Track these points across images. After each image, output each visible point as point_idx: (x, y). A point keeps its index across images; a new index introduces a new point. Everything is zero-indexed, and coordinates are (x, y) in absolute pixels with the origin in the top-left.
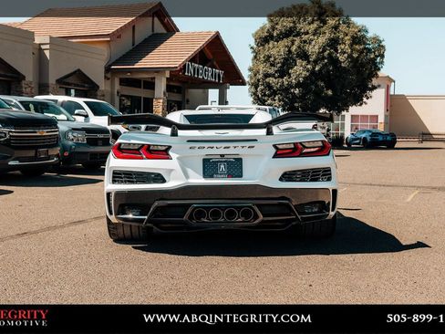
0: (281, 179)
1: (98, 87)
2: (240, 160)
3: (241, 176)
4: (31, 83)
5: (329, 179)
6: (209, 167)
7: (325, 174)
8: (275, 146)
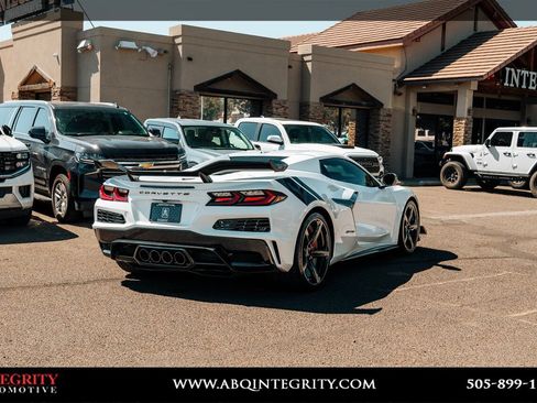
0: (214, 227)
1: (382, 105)
2: (179, 206)
3: (179, 222)
4: (285, 102)
5: (268, 230)
6: (156, 212)
7: (264, 224)
8: (210, 194)
